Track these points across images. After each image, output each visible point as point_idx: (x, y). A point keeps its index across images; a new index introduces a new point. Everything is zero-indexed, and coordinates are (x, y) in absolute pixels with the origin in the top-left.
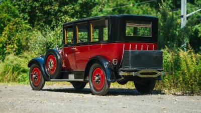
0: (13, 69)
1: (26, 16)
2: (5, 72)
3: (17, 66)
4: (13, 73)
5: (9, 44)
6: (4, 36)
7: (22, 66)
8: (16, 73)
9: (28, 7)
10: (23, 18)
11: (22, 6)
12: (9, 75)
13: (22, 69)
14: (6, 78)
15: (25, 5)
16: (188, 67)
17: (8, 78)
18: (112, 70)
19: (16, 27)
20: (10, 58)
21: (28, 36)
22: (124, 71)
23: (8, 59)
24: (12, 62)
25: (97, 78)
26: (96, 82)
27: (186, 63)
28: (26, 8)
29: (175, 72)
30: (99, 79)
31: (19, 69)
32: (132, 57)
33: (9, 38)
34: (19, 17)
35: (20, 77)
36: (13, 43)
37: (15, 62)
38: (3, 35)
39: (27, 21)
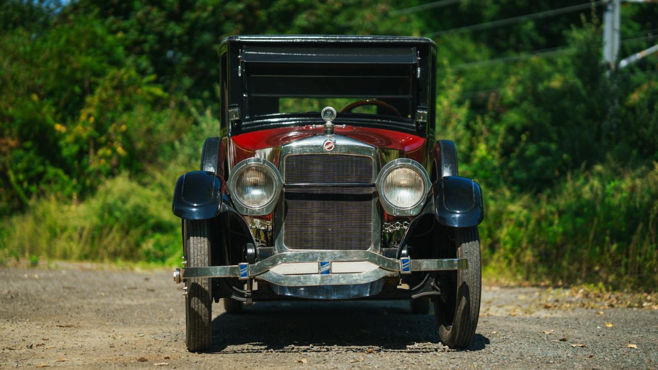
4: (127, 233)
7: (152, 211)
9: (151, 37)
11: (133, 35)
13: (152, 221)
15: (141, 32)
17: (112, 248)
20: (115, 190)
24: (124, 200)
28: (145, 41)
31: (144, 220)
35: (149, 245)
38: (83, 118)
39: (151, 77)
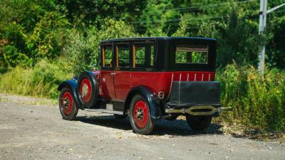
0: (45, 79)
1: (64, 8)
2: (34, 82)
3: (50, 76)
4: (44, 84)
5: (42, 44)
6: (36, 34)
7: (55, 76)
8: (48, 85)
10: (60, 11)
12: (39, 87)
13: (55, 80)
14: (36, 90)
16: (256, 94)
17: (39, 91)
18: (157, 105)
19: (52, 23)
20: (41, 65)
21: (65, 35)
22: (172, 107)
23: (38, 67)
24: (43, 70)
25: (139, 113)
26: (139, 117)
27: (255, 88)
29: (241, 99)
30: (142, 115)
31: (52, 79)
32: (181, 89)
33: (42, 37)
34: (55, 10)
35: (52, 90)
36: (47, 43)
37: (47, 71)
38: (35, 32)
39: (64, 16)
